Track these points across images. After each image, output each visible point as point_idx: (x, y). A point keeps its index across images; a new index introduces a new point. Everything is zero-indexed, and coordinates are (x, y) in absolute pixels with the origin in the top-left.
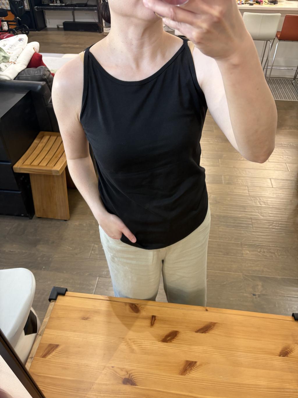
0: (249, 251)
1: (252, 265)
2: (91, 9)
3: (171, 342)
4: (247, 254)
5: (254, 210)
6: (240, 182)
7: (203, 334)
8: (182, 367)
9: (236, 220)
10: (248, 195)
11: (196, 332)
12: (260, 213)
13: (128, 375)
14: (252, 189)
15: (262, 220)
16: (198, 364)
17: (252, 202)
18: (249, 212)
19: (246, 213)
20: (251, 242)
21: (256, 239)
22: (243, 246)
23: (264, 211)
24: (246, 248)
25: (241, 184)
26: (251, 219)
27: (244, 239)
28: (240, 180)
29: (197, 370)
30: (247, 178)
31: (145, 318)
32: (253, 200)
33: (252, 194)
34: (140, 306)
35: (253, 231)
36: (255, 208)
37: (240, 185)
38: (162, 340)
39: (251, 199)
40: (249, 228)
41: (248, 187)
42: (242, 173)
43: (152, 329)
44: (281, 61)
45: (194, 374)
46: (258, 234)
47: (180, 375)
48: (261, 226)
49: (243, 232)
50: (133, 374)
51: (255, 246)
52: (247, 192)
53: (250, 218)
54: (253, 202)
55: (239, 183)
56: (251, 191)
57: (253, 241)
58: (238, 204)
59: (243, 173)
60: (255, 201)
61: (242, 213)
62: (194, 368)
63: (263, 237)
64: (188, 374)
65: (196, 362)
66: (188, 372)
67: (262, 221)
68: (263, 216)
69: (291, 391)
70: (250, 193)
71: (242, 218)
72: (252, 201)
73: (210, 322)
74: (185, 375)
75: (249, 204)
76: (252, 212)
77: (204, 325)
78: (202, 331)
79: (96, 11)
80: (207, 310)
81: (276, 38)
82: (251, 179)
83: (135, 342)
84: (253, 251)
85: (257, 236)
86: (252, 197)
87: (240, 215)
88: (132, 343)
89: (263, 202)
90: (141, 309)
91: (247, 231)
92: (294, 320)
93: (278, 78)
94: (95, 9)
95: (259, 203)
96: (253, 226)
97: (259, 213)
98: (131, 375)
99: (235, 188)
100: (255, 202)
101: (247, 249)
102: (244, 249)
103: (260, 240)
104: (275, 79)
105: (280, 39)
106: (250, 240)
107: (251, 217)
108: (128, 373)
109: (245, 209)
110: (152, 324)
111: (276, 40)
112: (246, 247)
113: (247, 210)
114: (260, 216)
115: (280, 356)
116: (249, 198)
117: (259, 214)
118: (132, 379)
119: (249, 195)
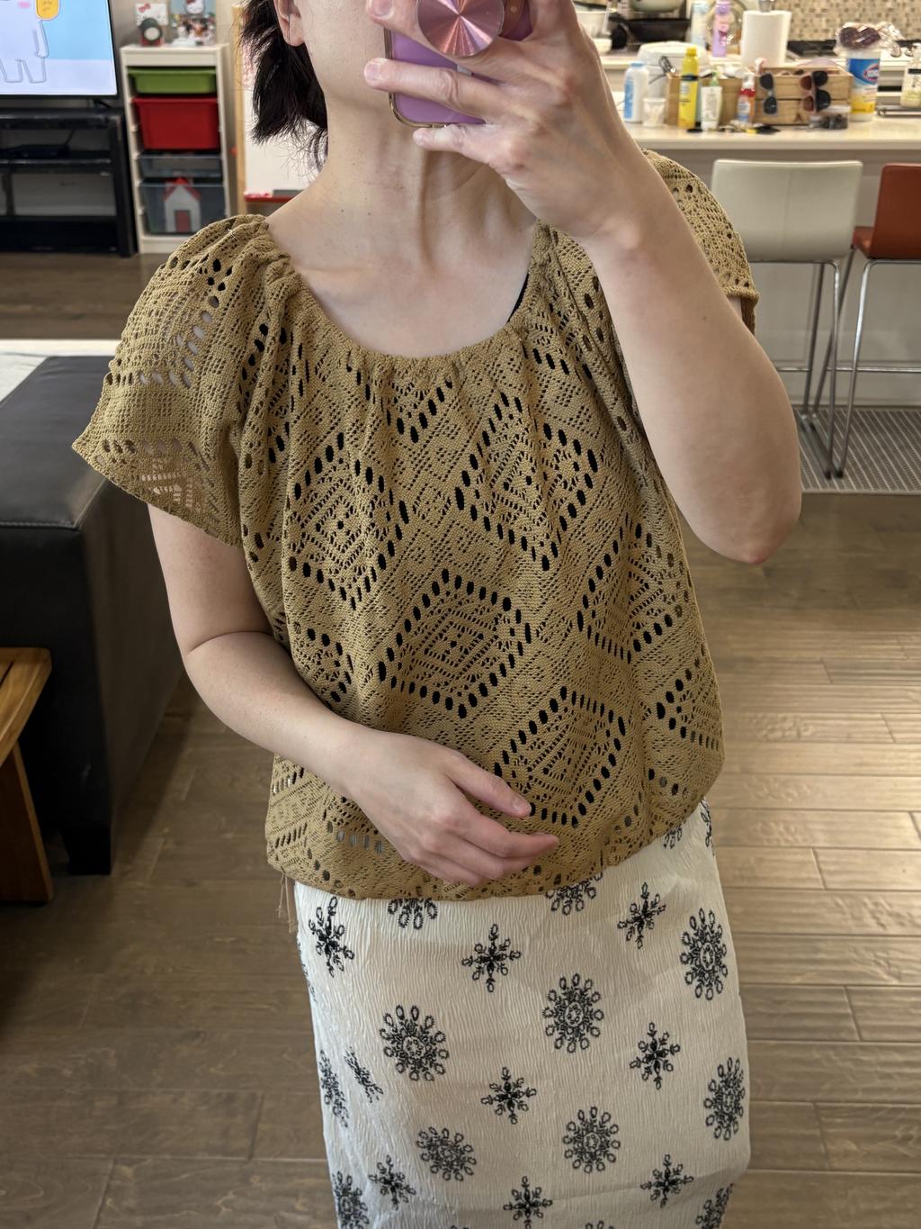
0: (856, 1143)
1: (878, 1206)
2: (83, 165)
4: (847, 1154)
5: (856, 951)
6: (781, 833)
9: (780, 1003)
10: (822, 887)
12: (882, 962)
14: (833, 859)
15: (897, 993)
17: (839, 916)
18: (836, 962)
19: (821, 968)
20: (859, 1096)
21: (878, 1083)
22: (823, 1119)
23: (901, 956)
24: (841, 1125)
25: (783, 844)
26: (849, 992)
27: (827, 1086)
28: (776, 823)
30: (810, 816)
32: (846, 910)
33: (835, 882)
35: (862, 1048)
36: (855, 945)
37: (780, 847)
39: (837, 904)
40: (843, 1035)
41: (816, 855)
42: (783, 796)
44: (892, 342)
46: (883, 1058)
48: (895, 1023)
49: (816, 1055)
51: (881, 1114)
52: (813, 876)
53: (842, 988)
54: (848, 916)
55: (777, 836)
56: (832, 868)
57: (866, 1091)
58: (781, 929)
59: (789, 795)
60: (856, 914)
61: (803, 967)
63: (908, 1070)
67: (896, 998)
68: (899, 977)
70: (828, 878)
71: (804, 992)
72: (844, 913)
75: (829, 925)
76: (847, 962)
79: (104, 174)
81: (858, 253)
82: (828, 819)
84: (873, 1139)
85: (879, 1069)
86: (842, 897)
87: (798, 980)
89: (890, 914)
91: (833, 1048)
93: (887, 411)
94: (103, 167)
95: (872, 922)
96: (860, 1023)
97: (878, 964)
99: (760, 860)
100: (854, 918)
101: (842, 1130)
102: (831, 1131)
103: (899, 1084)
104: (878, 414)
105: (875, 255)
106: (855, 1091)
107: (845, 986)
109: (818, 951)
111: (860, 258)
112: (839, 1121)
113: (822, 956)
114: (885, 977)
116: (828, 900)
117: (878, 970)
119: (826, 889)
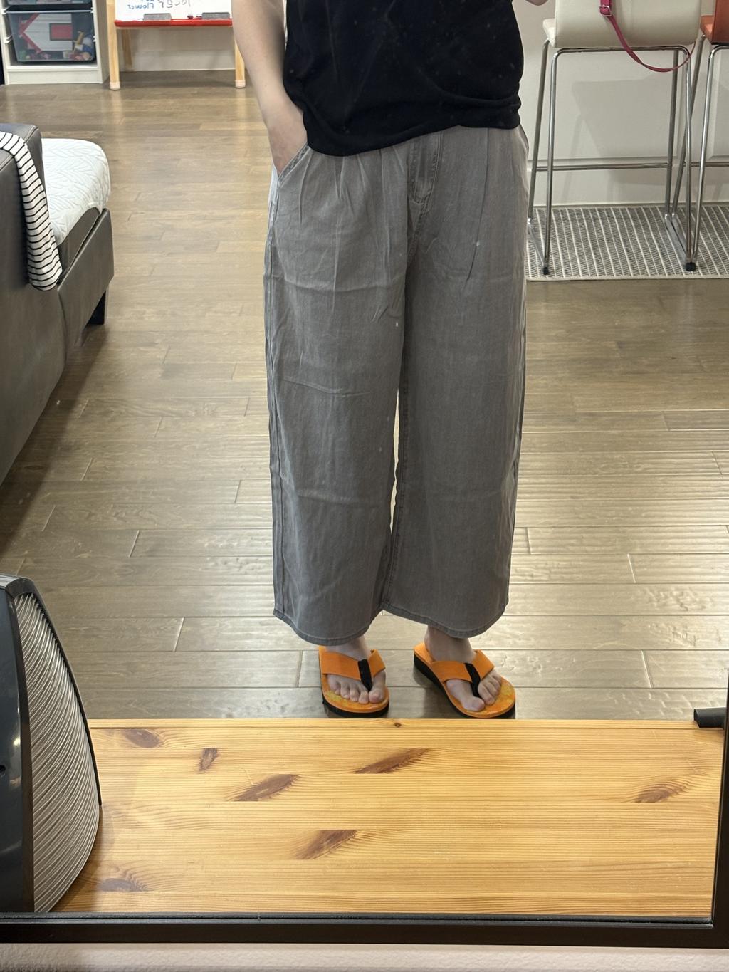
3: (270, 798)
7: (384, 775)
8: (304, 845)
11: (357, 772)
13: (121, 872)
16: (358, 835)
29: (357, 846)
31: (181, 756)
34: (162, 732)
38: (236, 797)
40: (636, 684)
43: (204, 778)
45: (344, 855)
47: (298, 859)
48: (686, 675)
50: (138, 870)
62: (348, 842)
64: (326, 856)
65: (353, 832)
66: (324, 852)
68: (694, 644)
69: (669, 865)
73: (406, 749)
74: (316, 858)
77: (387, 756)
78: (379, 768)
80: (398, 725)
83: (145, 808)
88: (135, 810)
90: (165, 738)
92: (697, 727)
96: (654, 675)
97: (677, 635)
98: (128, 872)
108: (118, 869)
110: (205, 765)
114: (682, 644)
115: (640, 802)
118: (132, 879)
